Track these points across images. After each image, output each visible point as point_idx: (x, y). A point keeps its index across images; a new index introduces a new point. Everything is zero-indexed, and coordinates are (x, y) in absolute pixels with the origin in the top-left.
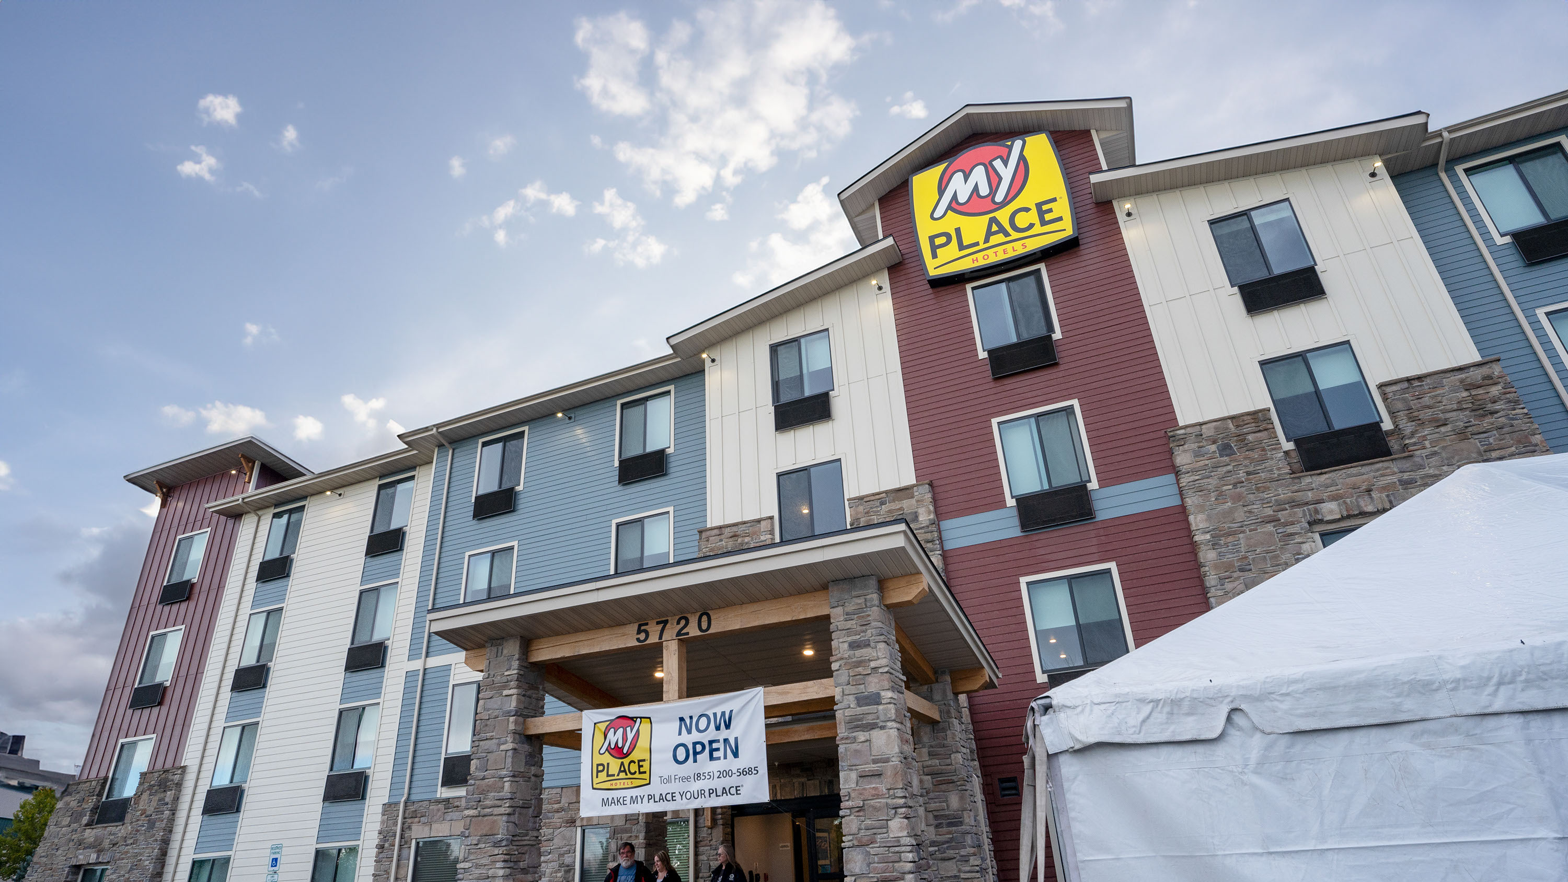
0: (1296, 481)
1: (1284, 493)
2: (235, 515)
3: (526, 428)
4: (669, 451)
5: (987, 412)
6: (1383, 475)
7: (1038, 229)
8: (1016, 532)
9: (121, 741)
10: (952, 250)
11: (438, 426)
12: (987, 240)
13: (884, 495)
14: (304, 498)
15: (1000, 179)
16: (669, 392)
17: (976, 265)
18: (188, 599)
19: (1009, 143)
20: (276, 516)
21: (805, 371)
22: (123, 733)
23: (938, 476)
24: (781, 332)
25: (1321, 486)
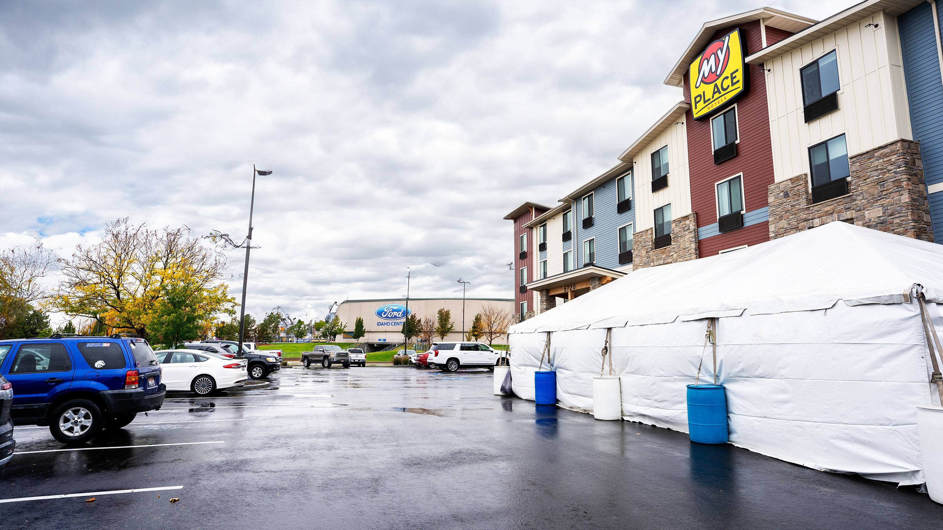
0: (807, 209)
1: (803, 216)
2: (531, 228)
3: (593, 192)
4: (631, 199)
5: (712, 180)
6: (839, 205)
7: (731, 88)
8: (718, 233)
9: (521, 303)
10: (701, 105)
11: (568, 196)
12: (713, 98)
13: (681, 219)
14: (545, 221)
15: (719, 61)
16: (629, 174)
17: (709, 110)
18: (526, 257)
19: (724, 39)
20: (540, 227)
21: (661, 165)
22: (520, 301)
23: (698, 209)
24: (654, 148)
25: (816, 211)
